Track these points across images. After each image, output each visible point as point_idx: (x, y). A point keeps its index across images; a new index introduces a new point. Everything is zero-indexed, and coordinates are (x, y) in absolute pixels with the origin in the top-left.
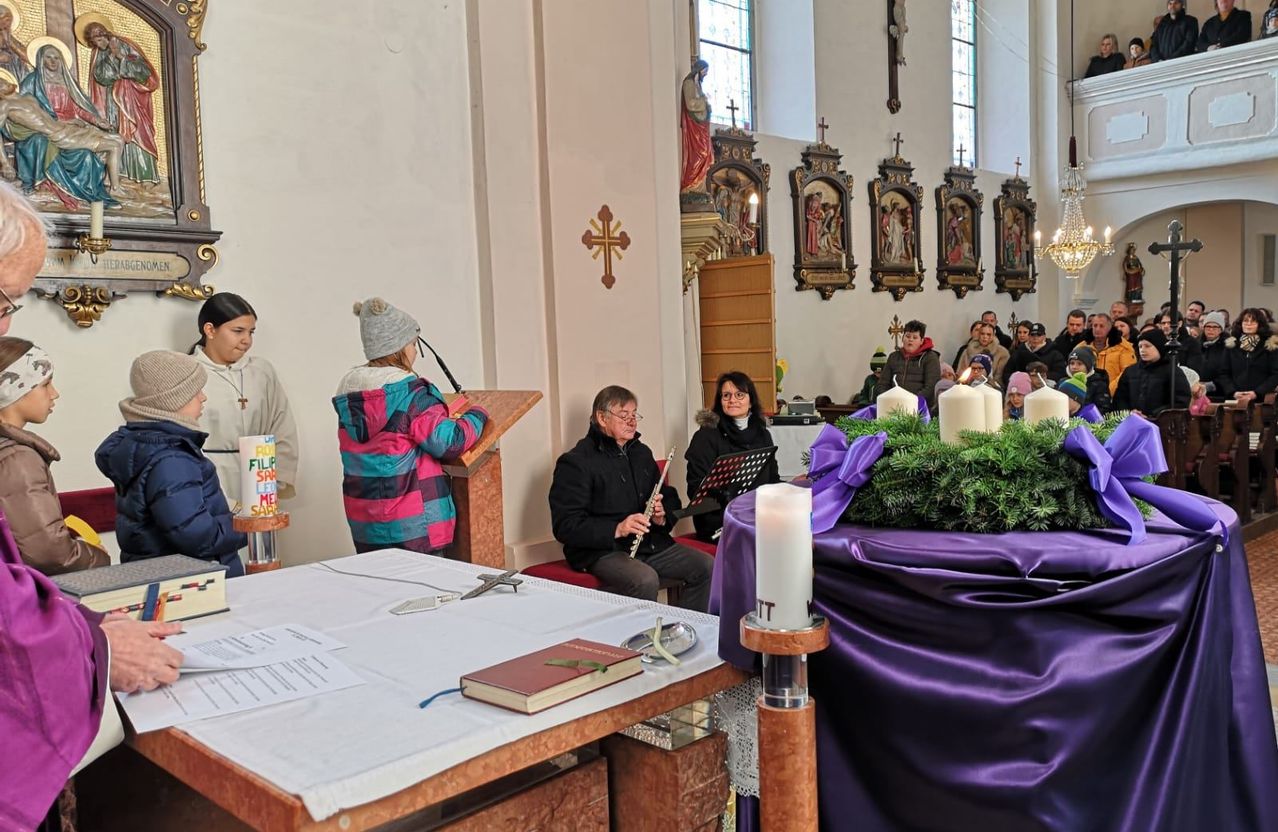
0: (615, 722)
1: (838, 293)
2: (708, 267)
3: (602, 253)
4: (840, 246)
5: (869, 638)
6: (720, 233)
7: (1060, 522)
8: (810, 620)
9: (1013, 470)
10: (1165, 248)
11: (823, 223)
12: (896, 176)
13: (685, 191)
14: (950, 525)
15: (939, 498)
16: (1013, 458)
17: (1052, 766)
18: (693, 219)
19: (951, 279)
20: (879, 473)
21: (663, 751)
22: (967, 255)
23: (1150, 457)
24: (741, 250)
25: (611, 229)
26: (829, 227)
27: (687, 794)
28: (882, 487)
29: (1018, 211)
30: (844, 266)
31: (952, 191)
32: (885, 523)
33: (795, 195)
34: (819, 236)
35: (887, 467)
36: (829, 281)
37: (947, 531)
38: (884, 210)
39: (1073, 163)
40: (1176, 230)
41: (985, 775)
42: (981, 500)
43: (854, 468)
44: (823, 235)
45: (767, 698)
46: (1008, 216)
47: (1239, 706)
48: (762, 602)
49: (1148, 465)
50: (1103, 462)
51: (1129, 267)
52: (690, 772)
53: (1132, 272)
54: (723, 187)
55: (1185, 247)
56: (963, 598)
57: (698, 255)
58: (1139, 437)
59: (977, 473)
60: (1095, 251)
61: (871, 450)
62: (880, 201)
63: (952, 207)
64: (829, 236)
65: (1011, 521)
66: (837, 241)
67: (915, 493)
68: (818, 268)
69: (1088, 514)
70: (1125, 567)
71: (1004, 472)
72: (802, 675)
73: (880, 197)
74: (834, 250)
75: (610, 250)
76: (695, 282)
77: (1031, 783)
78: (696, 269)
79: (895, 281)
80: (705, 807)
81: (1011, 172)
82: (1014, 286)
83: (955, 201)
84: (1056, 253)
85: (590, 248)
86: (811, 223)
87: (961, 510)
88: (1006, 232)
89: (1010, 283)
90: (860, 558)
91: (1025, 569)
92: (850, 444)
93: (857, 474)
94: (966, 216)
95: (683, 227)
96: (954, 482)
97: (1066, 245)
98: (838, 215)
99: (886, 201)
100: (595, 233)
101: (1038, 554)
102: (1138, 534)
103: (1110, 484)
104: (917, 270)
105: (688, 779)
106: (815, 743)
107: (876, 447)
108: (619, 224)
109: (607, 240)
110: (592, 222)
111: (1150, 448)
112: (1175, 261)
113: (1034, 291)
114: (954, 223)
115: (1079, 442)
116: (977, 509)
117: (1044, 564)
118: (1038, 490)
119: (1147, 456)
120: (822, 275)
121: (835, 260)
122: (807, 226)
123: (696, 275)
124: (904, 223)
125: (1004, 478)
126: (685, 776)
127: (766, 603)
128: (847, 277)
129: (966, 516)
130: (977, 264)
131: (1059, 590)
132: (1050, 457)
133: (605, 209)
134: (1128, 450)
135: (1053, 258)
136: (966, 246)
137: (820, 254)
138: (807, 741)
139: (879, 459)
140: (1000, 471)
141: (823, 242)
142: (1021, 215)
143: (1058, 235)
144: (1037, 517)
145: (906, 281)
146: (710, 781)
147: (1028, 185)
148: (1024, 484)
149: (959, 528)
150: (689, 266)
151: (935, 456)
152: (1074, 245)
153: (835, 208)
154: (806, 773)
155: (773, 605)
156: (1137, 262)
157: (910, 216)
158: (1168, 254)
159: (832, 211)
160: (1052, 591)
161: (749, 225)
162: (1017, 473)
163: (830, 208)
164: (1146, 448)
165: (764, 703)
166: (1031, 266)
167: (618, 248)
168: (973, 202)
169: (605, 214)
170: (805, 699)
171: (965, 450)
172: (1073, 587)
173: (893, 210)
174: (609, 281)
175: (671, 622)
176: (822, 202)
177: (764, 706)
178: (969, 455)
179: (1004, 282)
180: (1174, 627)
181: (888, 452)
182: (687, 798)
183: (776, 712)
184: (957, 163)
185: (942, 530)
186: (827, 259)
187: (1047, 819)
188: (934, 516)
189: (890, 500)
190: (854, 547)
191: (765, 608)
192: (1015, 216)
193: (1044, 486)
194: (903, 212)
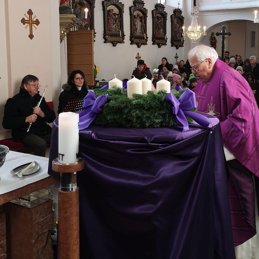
0: (4, 200)
1: (118, 44)
2: (71, 33)
3: (29, 26)
4: (120, 28)
5: (100, 165)
6: (74, 21)
7: (164, 124)
8: (77, 160)
9: (149, 107)
10: (221, 34)
11: (114, 20)
12: (139, 5)
13: (61, 6)
14: (128, 126)
15: (124, 117)
16: (149, 103)
17: (157, 206)
18: (64, 16)
19: (157, 41)
20: (105, 108)
21: (28, 208)
22: (162, 33)
23: (192, 102)
24: (85, 28)
25: (32, 18)
26: (116, 21)
27: (36, 223)
28: (106, 113)
29: (178, 19)
30: (121, 35)
31: (157, 11)
32: (107, 125)
33: (104, 9)
34: (112, 24)
35: (108, 106)
36: (115, 40)
37: (127, 128)
38: (134, 16)
39: (195, 5)
40: (224, 28)
41: (137, 210)
42: (138, 117)
43: (96, 107)
44: (114, 24)
45: (61, 188)
46: (175, 21)
47: (217, 183)
48: (60, 154)
49: (191, 105)
50: (176, 104)
51: (212, 39)
52: (38, 215)
53: (213, 41)
54: (78, 5)
55: (226, 34)
56: (129, 151)
57: (66, 29)
58: (189, 97)
59: (137, 108)
60: (201, 34)
61: (103, 100)
62: (133, 14)
63: (157, 17)
64: (116, 24)
65: (147, 124)
66: (119, 27)
67: (116, 115)
68: (112, 35)
69: (172, 122)
70: (181, 139)
71: (146, 108)
72: (74, 179)
73: (133, 12)
74: (118, 29)
75: (32, 26)
76: (66, 38)
77: (151, 212)
78: (66, 34)
79: (138, 41)
80: (43, 228)
81: (176, 7)
82: (177, 44)
83: (158, 15)
84: (189, 34)
85: (24, 24)
86: (109, 20)
87: (131, 121)
88: (175, 26)
89: (176, 43)
90: (95, 138)
91: (149, 140)
92: (96, 98)
93: (98, 109)
94: (162, 20)
95: (60, 18)
96: (130, 111)
97: (192, 32)
98: (119, 17)
99: (135, 13)
100: (26, 19)
101: (153, 135)
102: (186, 128)
103: (179, 112)
104: (145, 38)
105: (37, 218)
106: (78, 203)
107: (105, 99)
108: (35, 16)
109: (31, 22)
110: (25, 15)
111: (192, 100)
112: (224, 38)
113: (183, 46)
114: (158, 23)
115: (170, 98)
116: (137, 120)
117: (155, 138)
118: (156, 114)
119: (191, 103)
120: (113, 38)
121: (118, 33)
122: (108, 21)
123: (66, 36)
124: (141, 21)
125: (146, 110)
126: (36, 217)
127: (61, 155)
128: (122, 39)
129: (133, 123)
130: (165, 36)
131: (160, 147)
132: (161, 103)
133: (30, 11)
134: (186, 100)
135: (188, 36)
136: (162, 30)
137: (112, 30)
138: (75, 202)
139: (106, 103)
140: (144, 108)
141: (114, 26)
142: (179, 21)
143: (190, 28)
144: (156, 123)
145: (142, 41)
146: (45, 218)
147: (182, 11)
148: (152, 112)
149: (132, 127)
150: (63, 33)
151: (124, 102)
152: (194, 32)
153: (118, 15)
154: (75, 214)
155: (64, 155)
156: (215, 38)
157: (143, 19)
158: (221, 36)
159: (117, 16)
160: (158, 147)
161: (85, 19)
162: (150, 108)
163: (116, 15)
164: (191, 100)
165: (61, 190)
166: (182, 38)
167: (35, 25)
168: (164, 15)
169: (30, 12)
170: (75, 188)
171: (134, 100)
172: (164, 146)
173: (138, 17)
174: (31, 36)
175: (31, 162)
176: (114, 13)
177: (61, 191)
178: (134, 102)
179: (174, 43)
180: (197, 158)
181: (108, 100)
182: (36, 225)
183: (64, 193)
184: (159, 2)
185: (126, 127)
186: (115, 32)
187: (156, 223)
188: (124, 123)
189: (109, 118)
190: (93, 134)
191: (61, 156)
192: (177, 21)
193: (158, 112)
194: (141, 18)
